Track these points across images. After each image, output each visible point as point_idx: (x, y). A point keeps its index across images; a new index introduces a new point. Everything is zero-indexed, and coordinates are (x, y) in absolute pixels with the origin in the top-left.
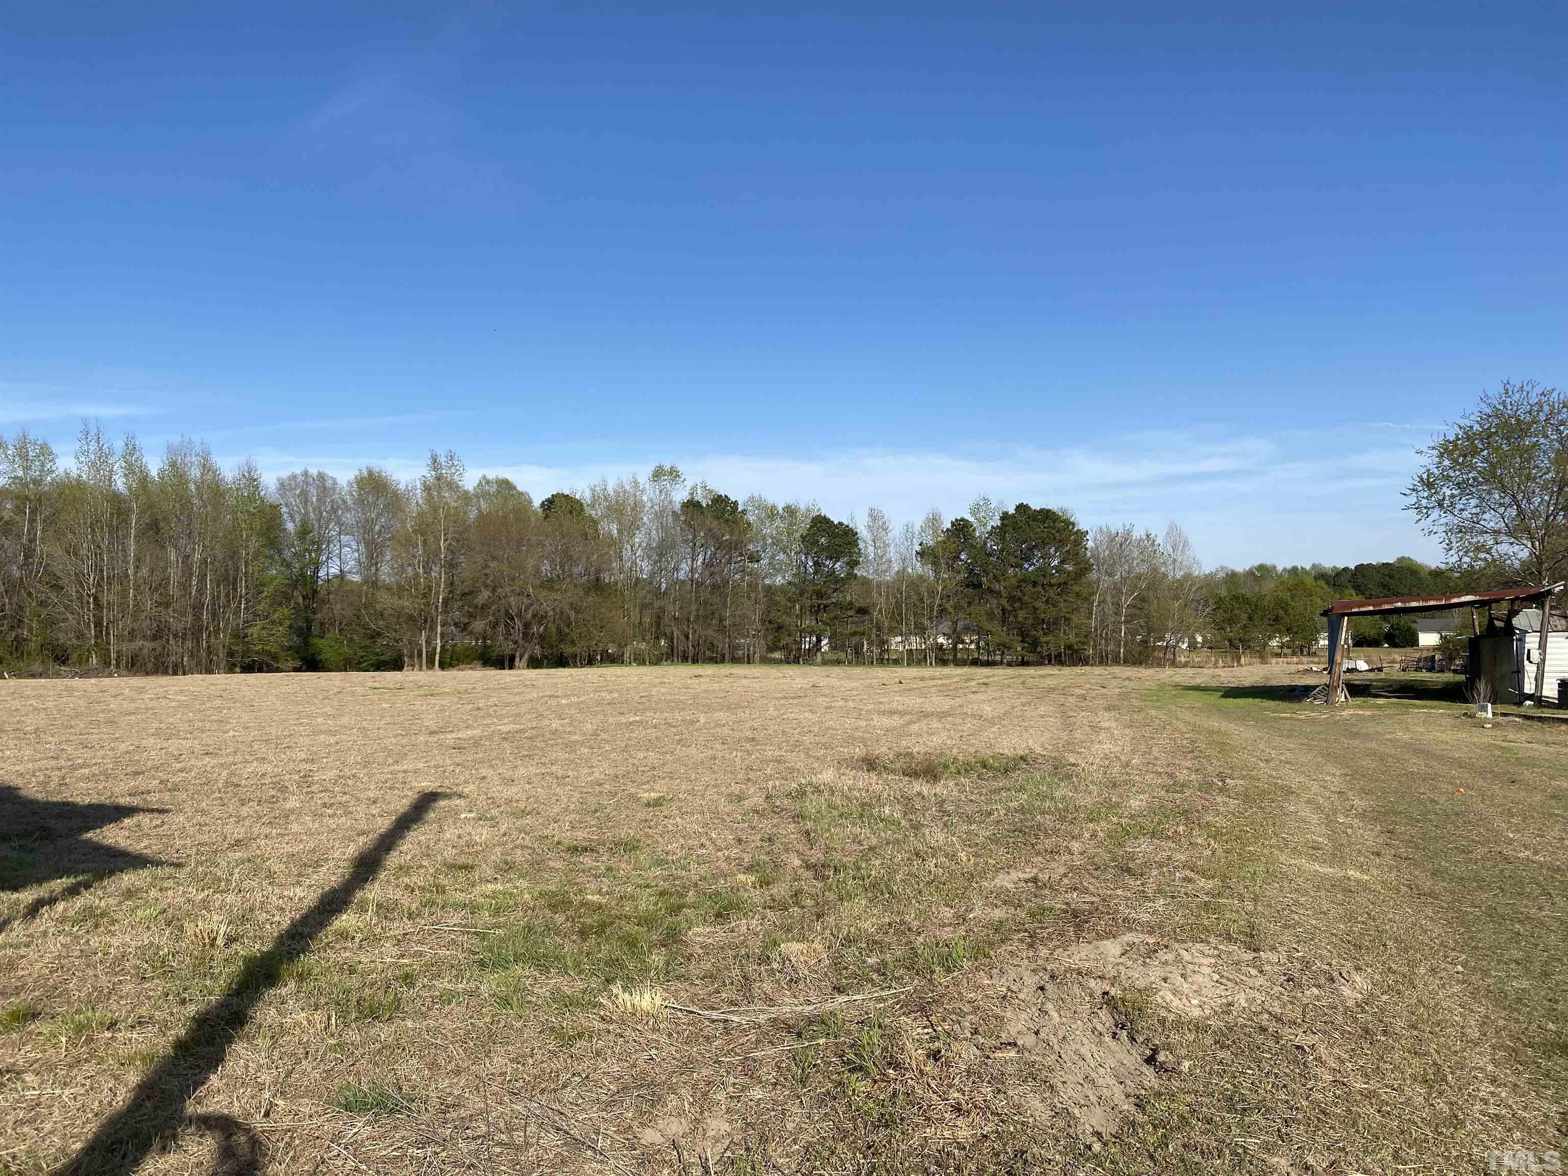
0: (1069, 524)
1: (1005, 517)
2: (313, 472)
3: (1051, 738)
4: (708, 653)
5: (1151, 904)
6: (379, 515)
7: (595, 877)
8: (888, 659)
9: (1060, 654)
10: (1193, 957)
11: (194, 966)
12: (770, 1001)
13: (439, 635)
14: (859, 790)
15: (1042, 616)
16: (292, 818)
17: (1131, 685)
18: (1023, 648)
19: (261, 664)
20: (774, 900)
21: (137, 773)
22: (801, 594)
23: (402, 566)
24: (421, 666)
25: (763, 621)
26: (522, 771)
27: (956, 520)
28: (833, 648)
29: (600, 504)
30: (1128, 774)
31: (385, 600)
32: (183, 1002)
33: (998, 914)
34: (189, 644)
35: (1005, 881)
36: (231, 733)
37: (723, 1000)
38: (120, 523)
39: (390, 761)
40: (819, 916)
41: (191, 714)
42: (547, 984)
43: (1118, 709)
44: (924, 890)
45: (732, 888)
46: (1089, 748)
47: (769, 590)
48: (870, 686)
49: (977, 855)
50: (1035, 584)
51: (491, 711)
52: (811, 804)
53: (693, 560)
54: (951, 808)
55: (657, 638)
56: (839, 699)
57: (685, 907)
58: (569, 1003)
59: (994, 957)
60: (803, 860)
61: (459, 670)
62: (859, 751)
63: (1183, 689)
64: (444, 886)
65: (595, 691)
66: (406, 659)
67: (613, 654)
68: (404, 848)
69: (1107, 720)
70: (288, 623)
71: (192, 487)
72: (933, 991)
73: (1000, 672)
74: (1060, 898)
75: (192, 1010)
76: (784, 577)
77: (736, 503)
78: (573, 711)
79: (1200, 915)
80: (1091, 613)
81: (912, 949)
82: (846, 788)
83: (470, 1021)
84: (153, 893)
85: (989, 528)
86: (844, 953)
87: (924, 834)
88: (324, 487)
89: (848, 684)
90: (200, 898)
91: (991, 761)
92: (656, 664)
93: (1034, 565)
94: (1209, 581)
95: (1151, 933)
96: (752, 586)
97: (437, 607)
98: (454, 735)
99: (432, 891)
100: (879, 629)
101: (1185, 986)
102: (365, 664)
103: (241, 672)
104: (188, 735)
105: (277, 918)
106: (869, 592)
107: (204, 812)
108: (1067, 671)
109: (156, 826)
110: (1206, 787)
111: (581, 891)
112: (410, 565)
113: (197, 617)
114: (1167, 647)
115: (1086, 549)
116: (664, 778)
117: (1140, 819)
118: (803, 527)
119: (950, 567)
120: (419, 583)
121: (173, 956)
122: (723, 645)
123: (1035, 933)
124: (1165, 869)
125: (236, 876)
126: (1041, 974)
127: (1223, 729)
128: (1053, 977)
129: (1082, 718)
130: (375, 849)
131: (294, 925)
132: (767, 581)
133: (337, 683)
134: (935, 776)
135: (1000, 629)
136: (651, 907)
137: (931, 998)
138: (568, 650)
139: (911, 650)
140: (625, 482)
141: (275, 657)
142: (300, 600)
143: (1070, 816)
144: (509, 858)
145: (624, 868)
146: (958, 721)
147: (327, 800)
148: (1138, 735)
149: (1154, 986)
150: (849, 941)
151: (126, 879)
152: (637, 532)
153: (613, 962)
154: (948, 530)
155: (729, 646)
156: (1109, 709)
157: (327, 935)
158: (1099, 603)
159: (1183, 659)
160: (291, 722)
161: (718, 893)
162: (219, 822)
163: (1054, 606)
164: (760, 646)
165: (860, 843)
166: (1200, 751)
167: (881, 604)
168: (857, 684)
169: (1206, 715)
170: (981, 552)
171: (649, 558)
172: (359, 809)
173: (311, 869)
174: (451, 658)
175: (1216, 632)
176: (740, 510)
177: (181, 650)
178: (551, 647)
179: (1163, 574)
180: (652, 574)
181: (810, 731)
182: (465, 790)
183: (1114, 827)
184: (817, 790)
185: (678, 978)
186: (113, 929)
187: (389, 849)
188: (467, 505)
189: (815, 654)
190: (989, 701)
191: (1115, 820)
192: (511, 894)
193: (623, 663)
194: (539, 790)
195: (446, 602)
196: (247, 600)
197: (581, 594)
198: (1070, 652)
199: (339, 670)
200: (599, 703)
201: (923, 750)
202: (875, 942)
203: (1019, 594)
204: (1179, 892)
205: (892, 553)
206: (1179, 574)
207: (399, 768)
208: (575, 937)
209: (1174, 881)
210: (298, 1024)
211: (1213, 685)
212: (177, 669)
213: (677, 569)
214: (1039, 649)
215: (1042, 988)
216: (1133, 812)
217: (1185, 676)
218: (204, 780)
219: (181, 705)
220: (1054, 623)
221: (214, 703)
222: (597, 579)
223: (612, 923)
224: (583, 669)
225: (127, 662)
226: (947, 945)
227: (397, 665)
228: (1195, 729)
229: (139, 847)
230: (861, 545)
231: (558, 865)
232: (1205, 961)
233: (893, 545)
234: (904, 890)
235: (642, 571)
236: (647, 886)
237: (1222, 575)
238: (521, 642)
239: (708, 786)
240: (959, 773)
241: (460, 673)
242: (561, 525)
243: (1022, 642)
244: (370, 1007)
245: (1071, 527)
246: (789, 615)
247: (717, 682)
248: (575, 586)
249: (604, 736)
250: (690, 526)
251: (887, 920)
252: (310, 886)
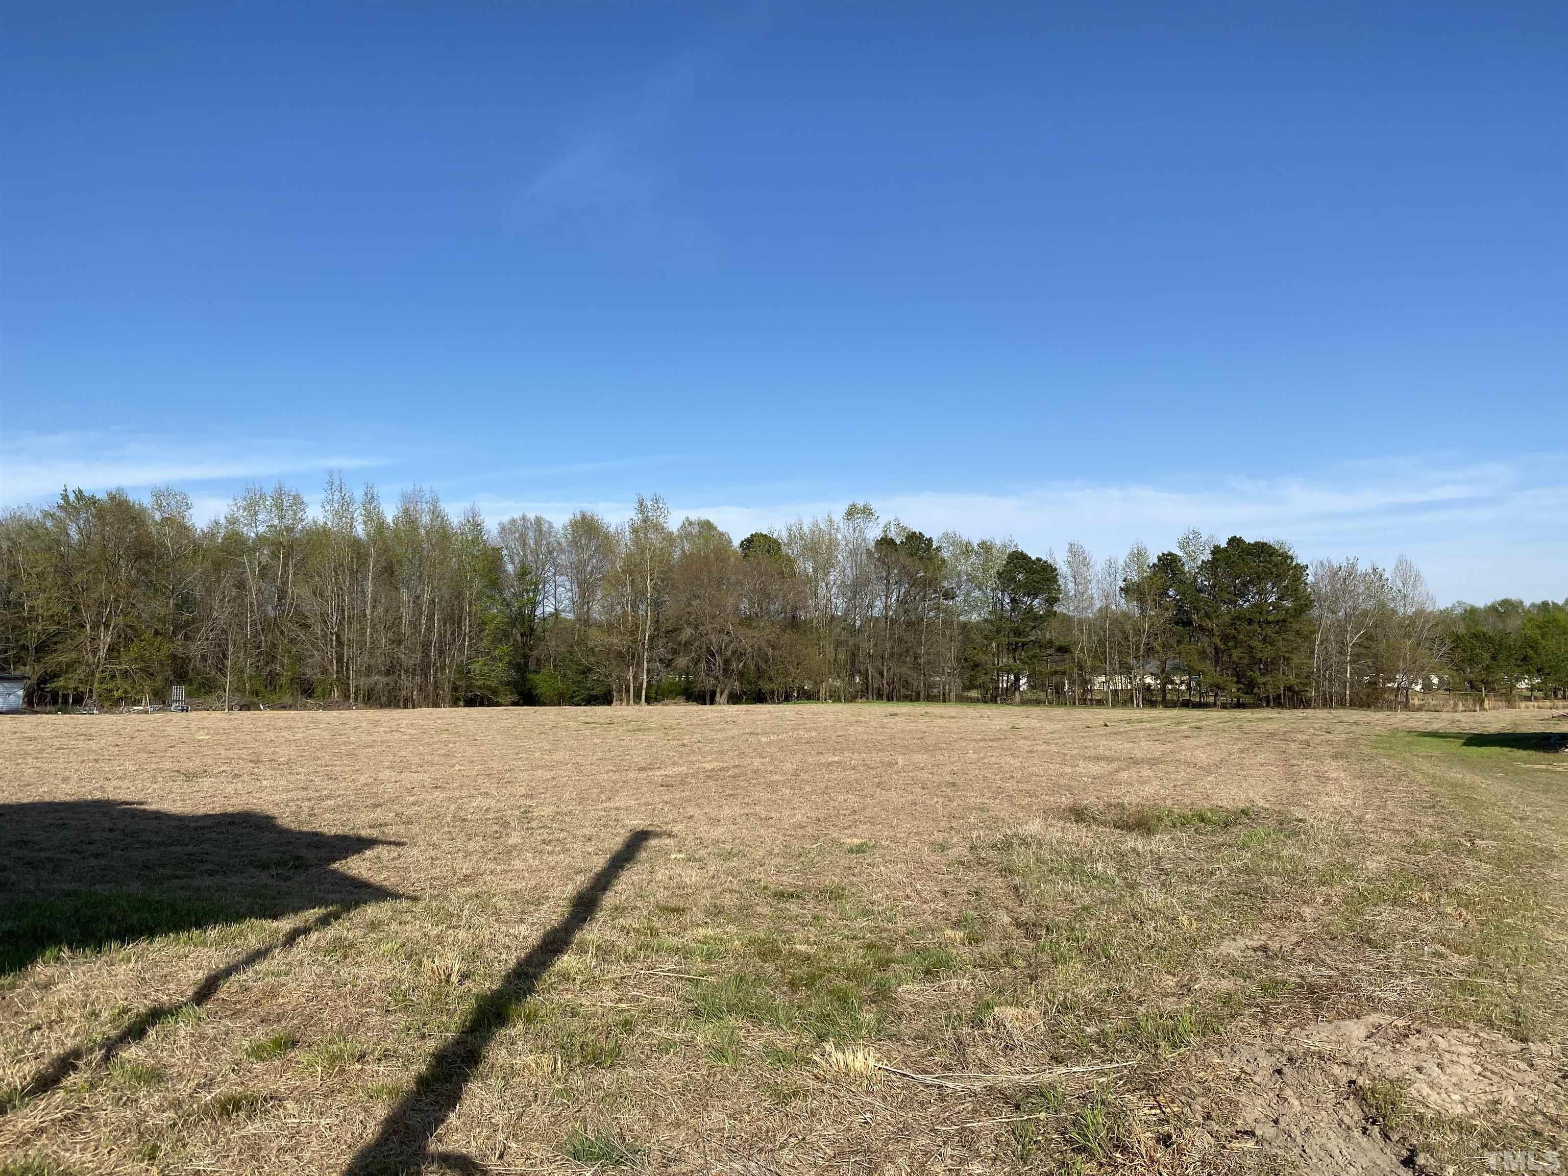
0: (1286, 557)
1: (1216, 550)
2: (531, 516)
3: (1273, 789)
4: (903, 691)
5: (1397, 982)
6: (591, 557)
7: (803, 925)
8: (1091, 700)
9: (1279, 696)
10: (1450, 1046)
11: (432, 1001)
12: (984, 1067)
13: (645, 671)
14: (1069, 844)
15: (1259, 655)
16: (515, 853)
17: (1360, 730)
18: (1238, 690)
19: (482, 698)
20: (984, 959)
21: (376, 806)
22: (998, 632)
23: (612, 605)
24: (628, 701)
25: (958, 659)
26: (727, 811)
27: (1163, 554)
28: (1032, 687)
29: (796, 543)
30: (1362, 831)
31: (597, 638)
32: (423, 1037)
33: (1226, 985)
34: (418, 679)
35: (1232, 948)
36: (457, 767)
37: (936, 1064)
38: (360, 566)
39: (603, 797)
40: (1033, 978)
41: (421, 748)
42: (760, 1037)
43: (1347, 758)
44: (1144, 955)
45: (940, 944)
46: (1316, 801)
47: (964, 626)
48: (1073, 728)
49: (1199, 919)
50: (1250, 622)
51: (695, 747)
52: (1020, 858)
53: (887, 599)
54: (1168, 866)
55: (852, 676)
56: (1041, 742)
57: (894, 962)
58: (781, 1058)
59: (1223, 1034)
60: (1012, 918)
61: (664, 705)
62: (1066, 801)
63: (1419, 736)
64: (657, 930)
65: (794, 729)
66: (615, 694)
67: (809, 691)
68: (619, 888)
69: (1334, 770)
70: (507, 659)
71: (423, 532)
72: (1158, 1068)
73: (1214, 715)
74: (1294, 970)
75: (431, 1045)
76: (980, 615)
77: (930, 540)
78: (773, 749)
79: (1454, 996)
80: (1313, 653)
81: (1133, 1019)
82: (1054, 841)
83: (687, 1072)
84: (394, 926)
85: (1200, 563)
86: (1061, 1020)
87: (1141, 894)
88: (541, 531)
89: (1050, 726)
90: (435, 932)
91: (1209, 815)
92: (851, 701)
93: (1249, 601)
94: (1444, 618)
95: (1400, 1015)
96: (948, 623)
97: (643, 644)
98: (662, 772)
99: (646, 934)
100: (1081, 668)
101: (1443, 1077)
102: (577, 699)
103: (465, 706)
104: (419, 769)
105: (504, 957)
106: (1070, 630)
107: (435, 846)
108: (1287, 714)
109: (394, 859)
110: (1453, 848)
111: (788, 939)
112: (619, 603)
113: (426, 654)
114: (1398, 689)
115: (1306, 584)
116: (865, 823)
117: (1379, 883)
118: (999, 563)
119: (1158, 604)
120: (627, 621)
121: (413, 991)
122: (917, 682)
123: (1267, 1007)
124: (1411, 941)
125: (466, 912)
126: (1278, 1056)
127: (1467, 782)
128: (1290, 1060)
129: (1306, 766)
130: (592, 888)
131: (519, 964)
132: (962, 618)
133: (552, 717)
134: (1149, 830)
135: (1212, 669)
136: (860, 961)
137: (1157, 1075)
138: (766, 686)
139: (1116, 691)
140: (819, 521)
141: (495, 692)
142: (519, 637)
143: (1300, 878)
144: (718, 902)
145: (831, 916)
146: (1171, 769)
147: (545, 836)
148: (1370, 787)
149: (1407, 1077)
150: (1065, 1008)
151: (370, 911)
152: (832, 570)
153: (825, 1018)
154: (1154, 565)
155: (924, 684)
156: (1335, 757)
157: (549, 977)
158: (1321, 643)
159: (1416, 702)
160: (511, 756)
161: (926, 949)
162: (449, 856)
163: (1272, 644)
164: (955, 685)
165: (1072, 902)
166: (1443, 807)
167: (1083, 642)
168: (1059, 726)
169: (1447, 764)
170: (1189, 588)
171: (844, 595)
172: (575, 846)
173: (533, 907)
174: (656, 693)
175: (1454, 673)
176: (934, 547)
177: (411, 685)
178: (750, 683)
179: (1392, 609)
180: (847, 612)
181: (1013, 777)
182: (674, 829)
183: (1350, 891)
184: (1024, 842)
185: (890, 1037)
186: (359, 960)
187: (605, 889)
188: (671, 545)
189: (1014, 693)
190: (1202, 747)
191: (1350, 883)
192: (721, 940)
193: (818, 699)
194: (744, 831)
195: (652, 638)
196: (471, 639)
197: (778, 631)
198: (1290, 694)
199: (552, 704)
200: (798, 741)
201: (1135, 800)
202: (1094, 1011)
203: (1233, 631)
204: (1429, 968)
205: (1094, 590)
206: (1411, 611)
207: (611, 805)
208: (785, 989)
209: (1423, 955)
210: (526, 1066)
211: (1454, 731)
212: (408, 703)
213: (871, 606)
214: (1255, 691)
215: (1279, 1072)
216: (1371, 875)
217: (1421, 720)
218: (434, 813)
219: (412, 738)
220: (1272, 663)
221: (441, 736)
222: (794, 617)
223: (821, 976)
224: (780, 706)
225: (364, 696)
226: (1171, 1017)
227: (606, 699)
228: (1435, 781)
229: (378, 878)
230: (1061, 581)
231: (766, 910)
232: (1465, 1050)
233: (1094, 581)
234: (1122, 954)
235: (836, 608)
236: (855, 938)
237: (1459, 611)
238: (721, 678)
239: (910, 833)
240: (1175, 826)
241: (665, 708)
242: (758, 564)
243: (1237, 683)
244: (593, 1052)
245: (1289, 561)
246: (985, 653)
247: (914, 722)
248: (773, 623)
249: (803, 776)
250: (884, 563)
251: (1104, 986)
252: (533, 924)
